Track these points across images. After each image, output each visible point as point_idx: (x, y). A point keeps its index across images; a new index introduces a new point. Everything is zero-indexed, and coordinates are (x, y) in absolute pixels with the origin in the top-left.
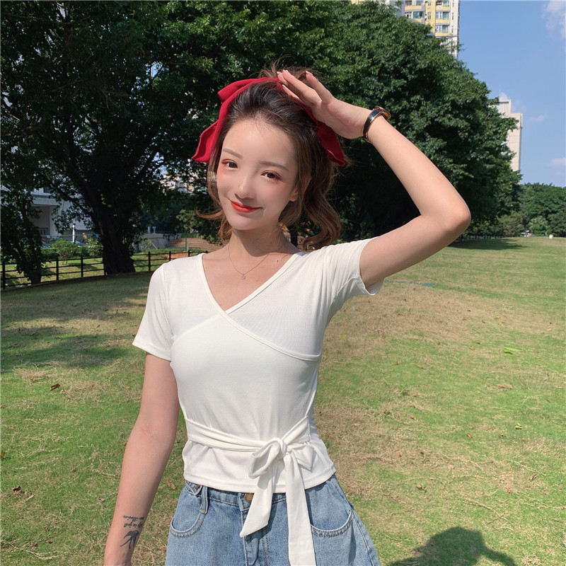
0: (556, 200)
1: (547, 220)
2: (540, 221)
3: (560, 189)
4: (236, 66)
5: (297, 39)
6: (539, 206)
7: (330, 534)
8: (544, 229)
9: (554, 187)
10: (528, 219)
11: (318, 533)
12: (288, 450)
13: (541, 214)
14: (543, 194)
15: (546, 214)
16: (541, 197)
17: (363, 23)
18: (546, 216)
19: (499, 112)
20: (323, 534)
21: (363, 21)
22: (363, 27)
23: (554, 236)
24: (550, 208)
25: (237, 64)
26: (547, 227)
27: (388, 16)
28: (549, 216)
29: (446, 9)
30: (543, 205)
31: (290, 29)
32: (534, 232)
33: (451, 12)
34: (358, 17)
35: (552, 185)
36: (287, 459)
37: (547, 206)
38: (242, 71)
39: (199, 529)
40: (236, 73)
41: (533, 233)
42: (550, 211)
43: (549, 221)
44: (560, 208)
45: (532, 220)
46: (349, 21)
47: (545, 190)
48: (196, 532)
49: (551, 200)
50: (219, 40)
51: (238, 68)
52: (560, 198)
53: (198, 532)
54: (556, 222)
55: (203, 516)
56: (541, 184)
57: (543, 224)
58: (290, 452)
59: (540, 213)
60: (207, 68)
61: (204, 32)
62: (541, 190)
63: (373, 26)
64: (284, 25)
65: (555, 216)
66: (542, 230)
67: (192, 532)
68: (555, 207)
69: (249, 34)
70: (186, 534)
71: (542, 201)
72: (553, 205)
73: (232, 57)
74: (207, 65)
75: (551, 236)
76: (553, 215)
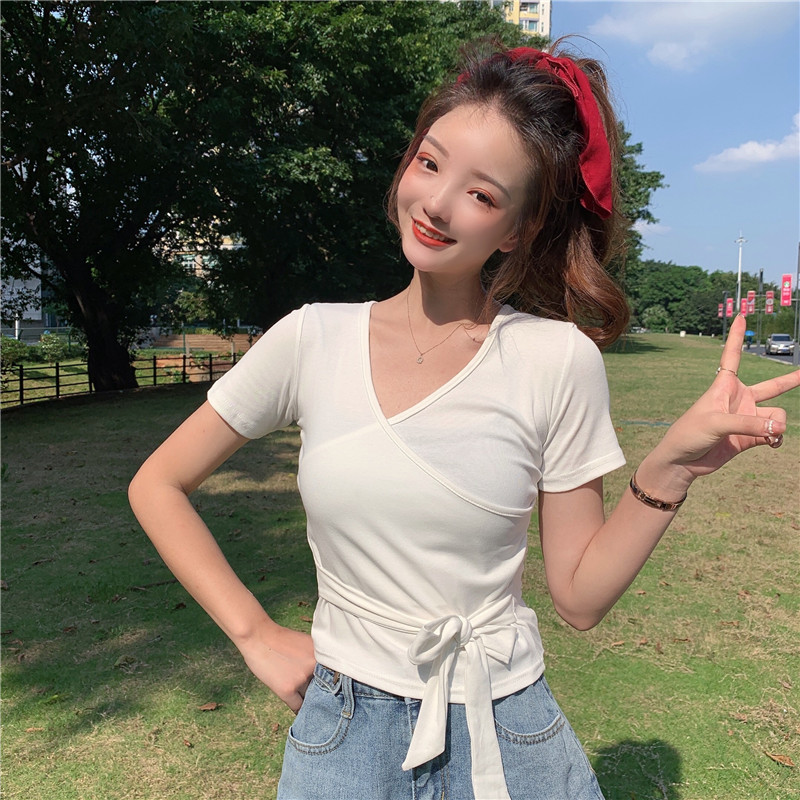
0: (680, 283)
1: (667, 310)
2: (658, 311)
3: (684, 269)
4: (317, 82)
5: (399, 48)
6: (656, 292)
7: (528, 740)
8: (663, 323)
9: (674, 266)
10: (641, 309)
11: (512, 738)
12: (474, 635)
13: (658, 303)
14: (663, 276)
15: (666, 302)
16: (658, 278)
17: (462, 29)
18: (666, 306)
19: (637, 164)
20: (519, 738)
21: (461, 26)
22: (462, 36)
23: (687, 333)
24: (671, 295)
25: (317, 79)
26: (667, 320)
27: (494, 19)
28: (670, 304)
29: (532, 17)
30: (661, 289)
31: (389, 31)
32: (648, 326)
33: (541, 21)
34: (453, 20)
35: (672, 263)
36: (471, 647)
37: (666, 292)
38: (326, 88)
39: (342, 742)
40: (316, 91)
41: (649, 328)
42: (671, 298)
43: (671, 313)
44: (684, 294)
45: (647, 310)
46: (443, 25)
47: (663, 270)
48: (338, 746)
49: (672, 283)
50: (290, 43)
51: (319, 84)
52: (685, 281)
53: (341, 747)
54: (681, 314)
55: (346, 723)
56: (656, 261)
57: (661, 315)
58: (476, 638)
59: (657, 300)
60: (277, 83)
61: (276, 30)
62: (657, 270)
63: (475, 35)
64: (380, 25)
65: (680, 305)
66: (660, 325)
67: (333, 746)
68: (678, 294)
69: (336, 36)
70: (323, 749)
71: (660, 285)
72: (675, 290)
73: (309, 68)
74: (277, 80)
75: (683, 334)
76: (676, 304)
